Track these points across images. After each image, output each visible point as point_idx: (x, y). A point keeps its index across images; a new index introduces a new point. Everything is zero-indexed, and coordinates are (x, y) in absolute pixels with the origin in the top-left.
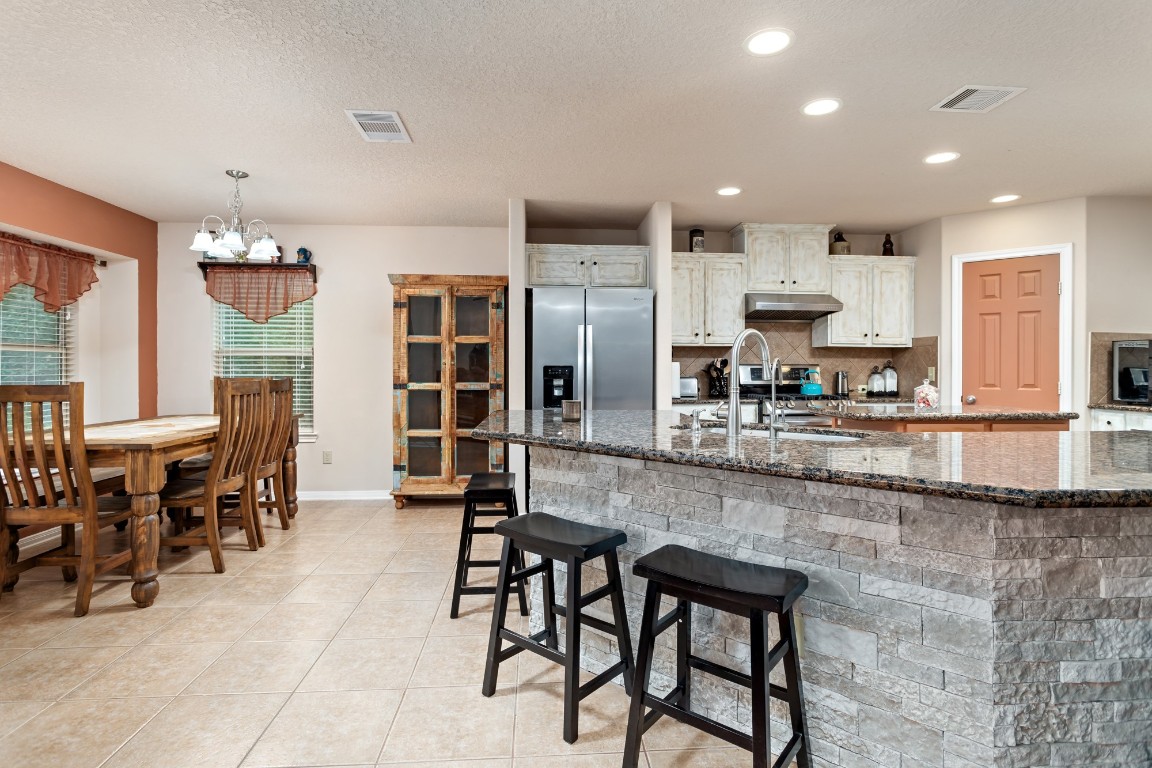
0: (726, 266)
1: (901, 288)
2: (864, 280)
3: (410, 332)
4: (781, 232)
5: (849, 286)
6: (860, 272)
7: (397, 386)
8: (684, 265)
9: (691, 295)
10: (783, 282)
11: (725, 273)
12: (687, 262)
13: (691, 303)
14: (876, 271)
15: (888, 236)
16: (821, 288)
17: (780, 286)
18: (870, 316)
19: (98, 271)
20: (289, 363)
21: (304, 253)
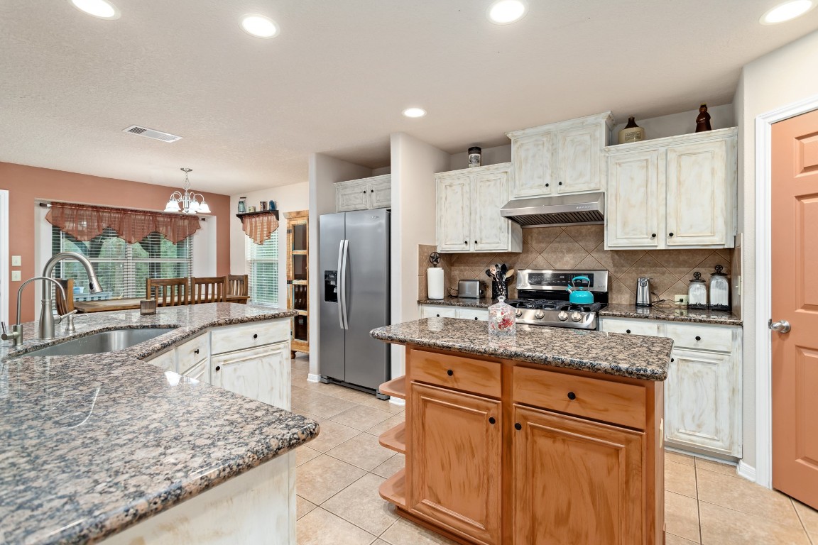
0: (492, 177)
1: (713, 172)
2: (652, 170)
3: (294, 249)
4: (548, 133)
5: (632, 179)
6: (647, 160)
7: (289, 282)
8: (457, 182)
9: (462, 208)
10: (547, 185)
11: (492, 183)
12: (459, 179)
13: (463, 214)
14: (672, 156)
15: (704, 107)
16: (593, 186)
17: (546, 190)
18: (662, 211)
19: (202, 223)
20: (268, 269)
21: (272, 204)
